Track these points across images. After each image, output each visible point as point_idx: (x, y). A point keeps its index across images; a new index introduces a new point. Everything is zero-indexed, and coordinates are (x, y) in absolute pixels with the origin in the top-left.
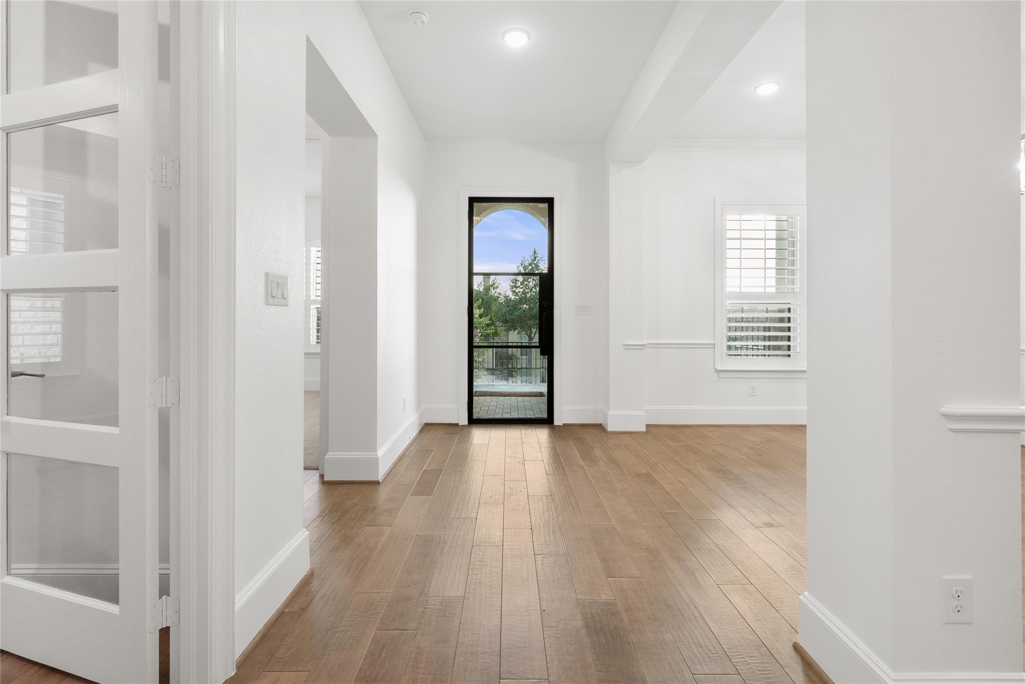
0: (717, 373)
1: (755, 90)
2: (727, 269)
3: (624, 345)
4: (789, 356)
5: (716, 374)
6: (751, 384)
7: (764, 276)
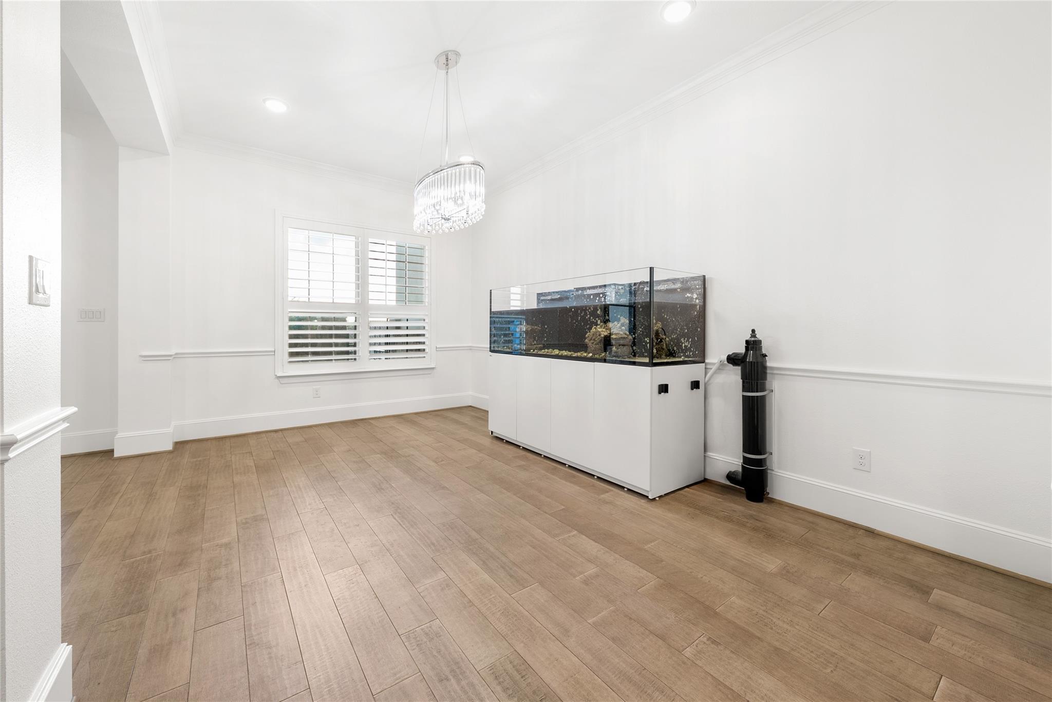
0: (278, 379)
1: (264, 101)
2: (289, 280)
3: (140, 356)
4: (355, 359)
5: (276, 380)
6: (314, 387)
7: (332, 288)
